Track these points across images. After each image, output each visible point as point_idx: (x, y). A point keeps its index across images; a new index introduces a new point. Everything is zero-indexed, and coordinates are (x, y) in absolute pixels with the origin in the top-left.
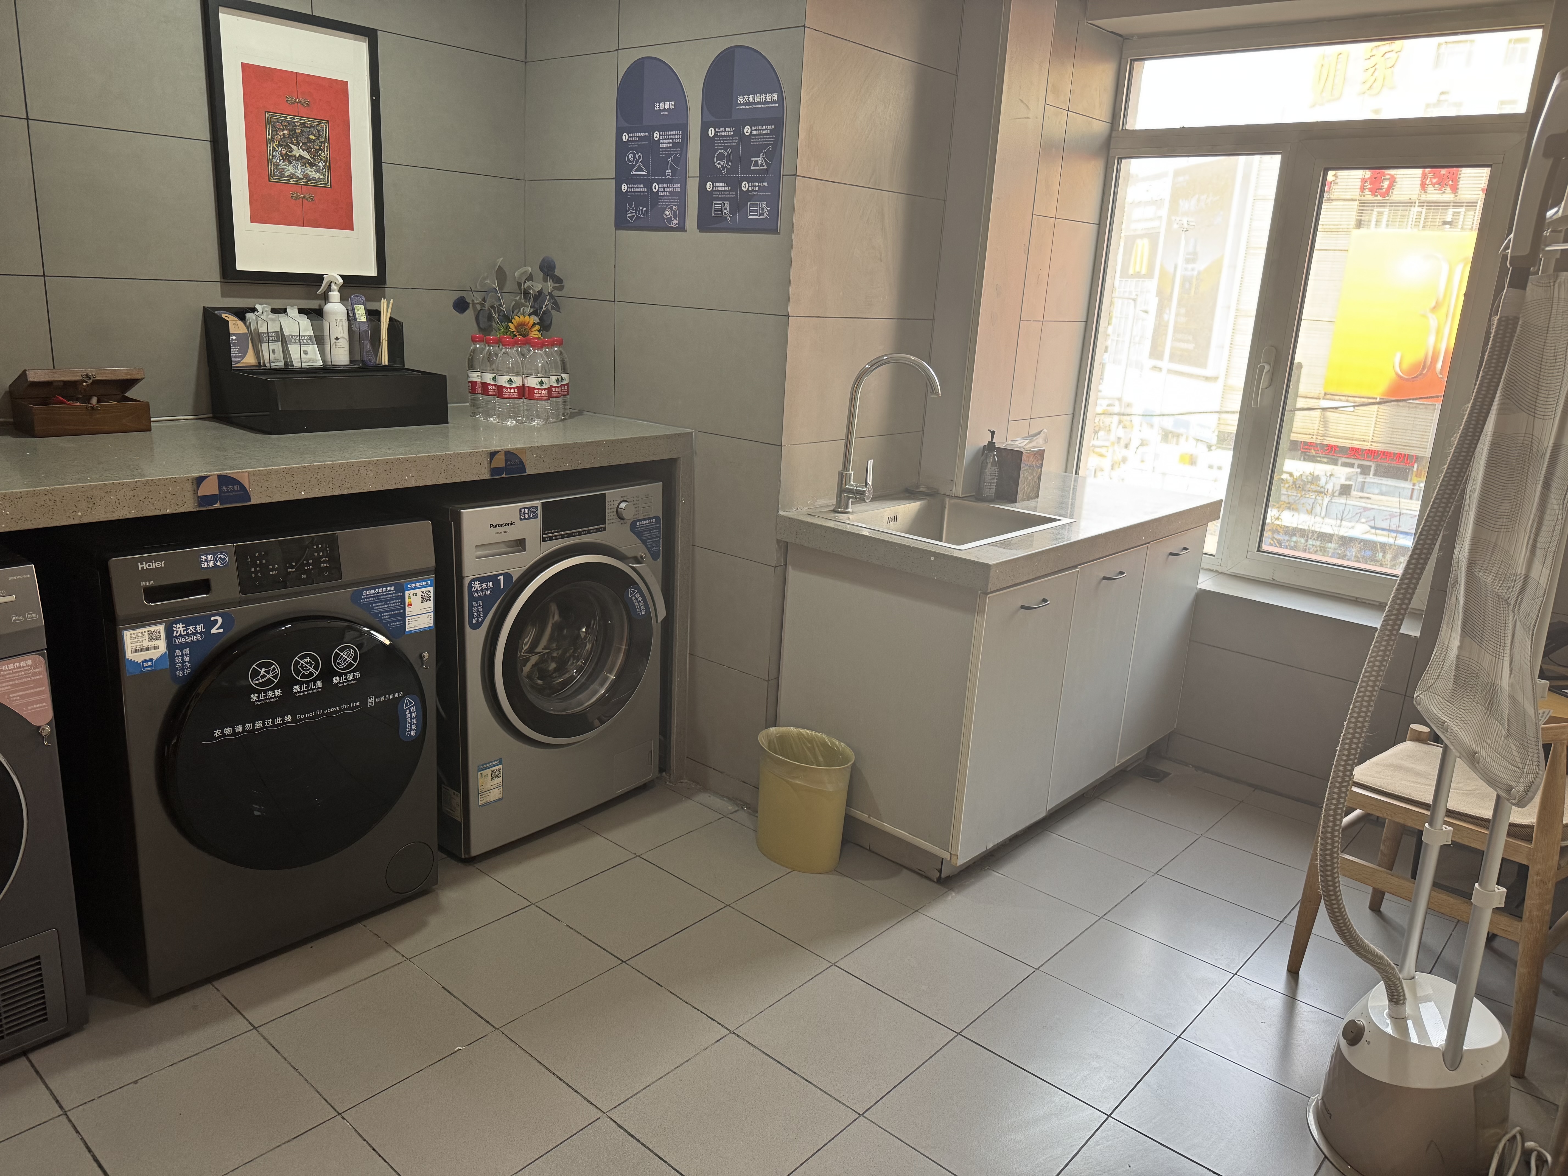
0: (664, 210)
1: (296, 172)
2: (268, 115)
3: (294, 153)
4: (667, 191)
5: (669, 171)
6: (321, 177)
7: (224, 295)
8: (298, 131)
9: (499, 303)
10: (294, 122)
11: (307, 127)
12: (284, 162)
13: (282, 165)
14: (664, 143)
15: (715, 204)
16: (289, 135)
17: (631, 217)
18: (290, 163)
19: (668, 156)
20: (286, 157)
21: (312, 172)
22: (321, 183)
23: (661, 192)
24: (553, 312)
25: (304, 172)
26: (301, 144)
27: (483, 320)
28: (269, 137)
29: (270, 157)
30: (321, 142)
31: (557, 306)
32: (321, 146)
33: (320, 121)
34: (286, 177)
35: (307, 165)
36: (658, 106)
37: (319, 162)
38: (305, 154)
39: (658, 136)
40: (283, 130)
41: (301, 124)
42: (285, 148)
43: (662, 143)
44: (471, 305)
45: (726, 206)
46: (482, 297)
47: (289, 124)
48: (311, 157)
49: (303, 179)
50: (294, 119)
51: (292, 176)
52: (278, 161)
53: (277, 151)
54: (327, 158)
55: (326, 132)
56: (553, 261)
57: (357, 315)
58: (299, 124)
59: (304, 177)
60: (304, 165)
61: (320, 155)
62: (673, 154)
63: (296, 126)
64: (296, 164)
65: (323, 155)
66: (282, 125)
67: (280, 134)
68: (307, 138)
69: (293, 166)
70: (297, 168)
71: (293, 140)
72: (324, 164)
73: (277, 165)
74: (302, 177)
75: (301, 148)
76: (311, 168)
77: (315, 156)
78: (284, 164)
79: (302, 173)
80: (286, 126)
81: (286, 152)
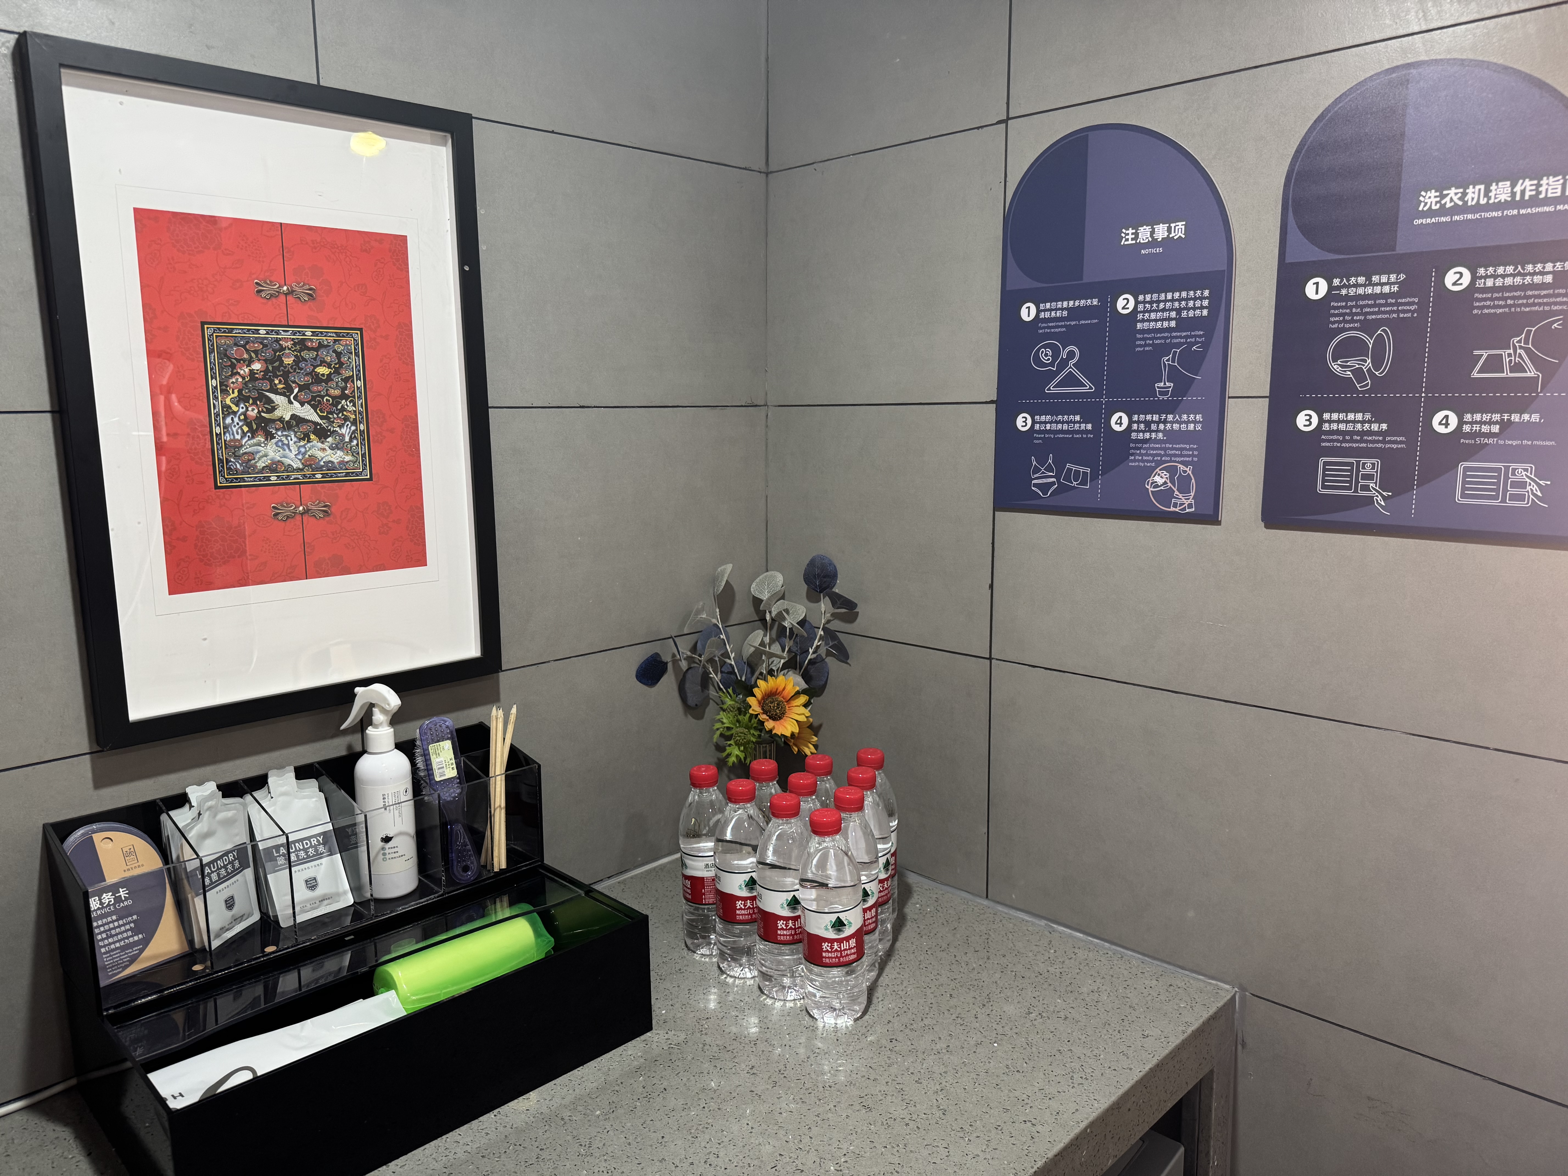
0: (1150, 471)
1: (285, 457)
2: (210, 331)
4: (1157, 431)
5: (1165, 384)
6: (348, 458)
7: (100, 781)
8: (288, 361)
10: (277, 341)
11: (312, 349)
12: (253, 437)
13: (248, 445)
14: (1149, 321)
15: (1326, 463)
16: (266, 371)
17: (1044, 487)
18: (269, 436)
19: (1165, 349)
20: (258, 425)
21: (324, 450)
22: (347, 474)
23: (1138, 431)
24: (832, 663)
25: (305, 453)
26: (296, 391)
27: (692, 688)
28: (213, 383)
29: (217, 429)
30: (346, 380)
31: (842, 654)
32: (345, 388)
33: (342, 331)
34: (261, 471)
35: (312, 437)
36: (1130, 237)
37: (341, 427)
38: (308, 413)
39: (1131, 306)
40: (250, 362)
41: (295, 344)
42: (254, 403)
43: (1143, 321)
44: (670, 666)
45: (1368, 470)
47: (265, 346)
48: (321, 418)
49: (302, 470)
50: (277, 333)
51: (273, 467)
52: (238, 437)
53: (235, 413)
54: (360, 413)
55: (357, 355)
56: (831, 563)
57: (435, 766)
58: (289, 344)
59: (305, 465)
60: (306, 437)
61: (343, 409)
62: (1182, 344)
63: (282, 349)
64: (284, 439)
65: (351, 408)
66: (247, 350)
67: (242, 372)
68: (310, 374)
69: (276, 444)
70: (288, 445)
71: (277, 382)
72: (353, 428)
73: (235, 447)
74: (301, 467)
75: (295, 398)
76: (322, 443)
77: (332, 413)
78: (255, 441)
79: (300, 457)
80: (256, 352)
81: (259, 412)
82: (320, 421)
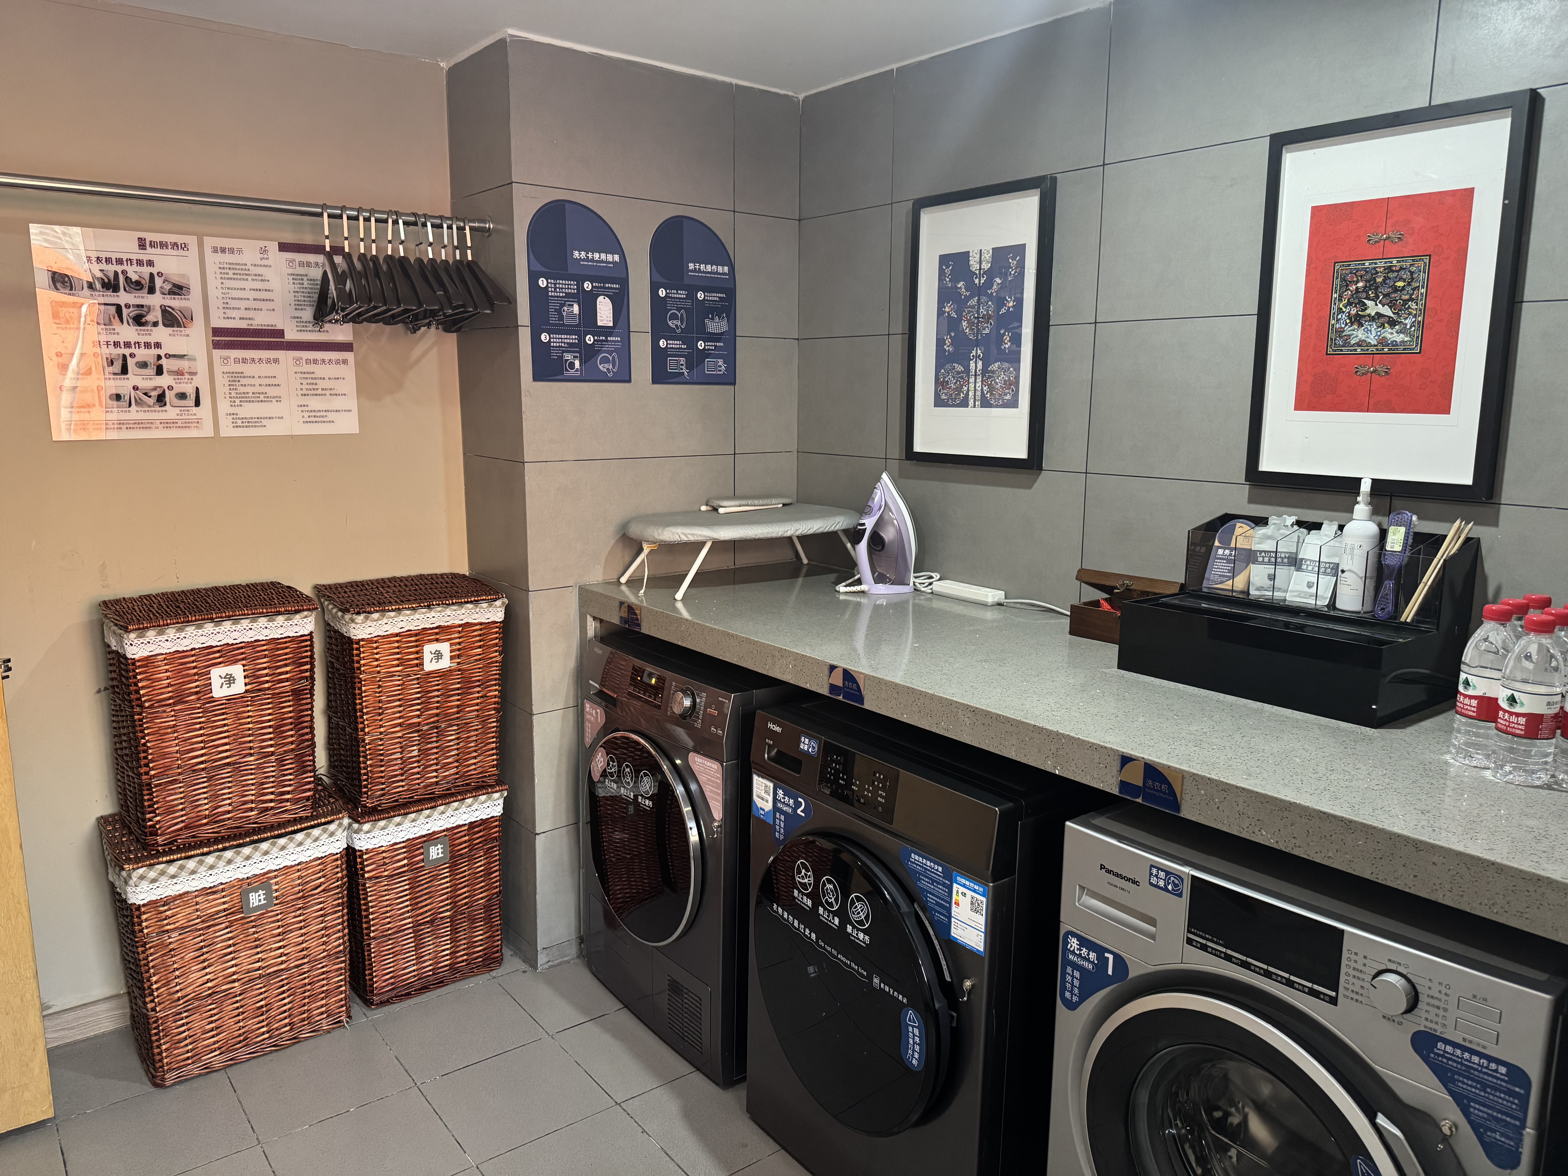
1: (1367, 337)
2: (1338, 267)
3: (1368, 312)
6: (1406, 339)
7: (1252, 500)
8: (1379, 280)
10: (1375, 268)
12: (1351, 326)
13: (1348, 330)
16: (1365, 287)
18: (1361, 325)
20: (1355, 319)
21: (1392, 333)
22: (1404, 349)
25: (1380, 336)
26: (1381, 297)
28: (1335, 296)
29: (1333, 322)
30: (1414, 289)
32: (1413, 294)
33: (1415, 258)
34: (1352, 346)
35: (1386, 325)
37: (1405, 319)
38: (1387, 311)
40: (1357, 282)
41: (1385, 270)
42: (1355, 306)
47: (1367, 272)
48: (1394, 313)
49: (1376, 346)
50: (1376, 263)
51: (1360, 344)
52: (1344, 326)
53: (1344, 312)
54: (1420, 310)
55: (1424, 272)
58: (1382, 270)
59: (1379, 343)
60: (1383, 326)
61: (1409, 308)
63: (1377, 273)
64: (1369, 327)
65: (1414, 306)
66: (1356, 276)
67: (1351, 289)
68: (1392, 286)
69: (1364, 330)
70: (1371, 331)
71: (1370, 293)
72: (1414, 319)
73: (1340, 331)
74: (1376, 343)
75: (1380, 302)
76: (1392, 329)
77: (1401, 310)
78: (1352, 328)
79: (1376, 338)
80: (1361, 276)
81: (1357, 311)
82: (1392, 315)
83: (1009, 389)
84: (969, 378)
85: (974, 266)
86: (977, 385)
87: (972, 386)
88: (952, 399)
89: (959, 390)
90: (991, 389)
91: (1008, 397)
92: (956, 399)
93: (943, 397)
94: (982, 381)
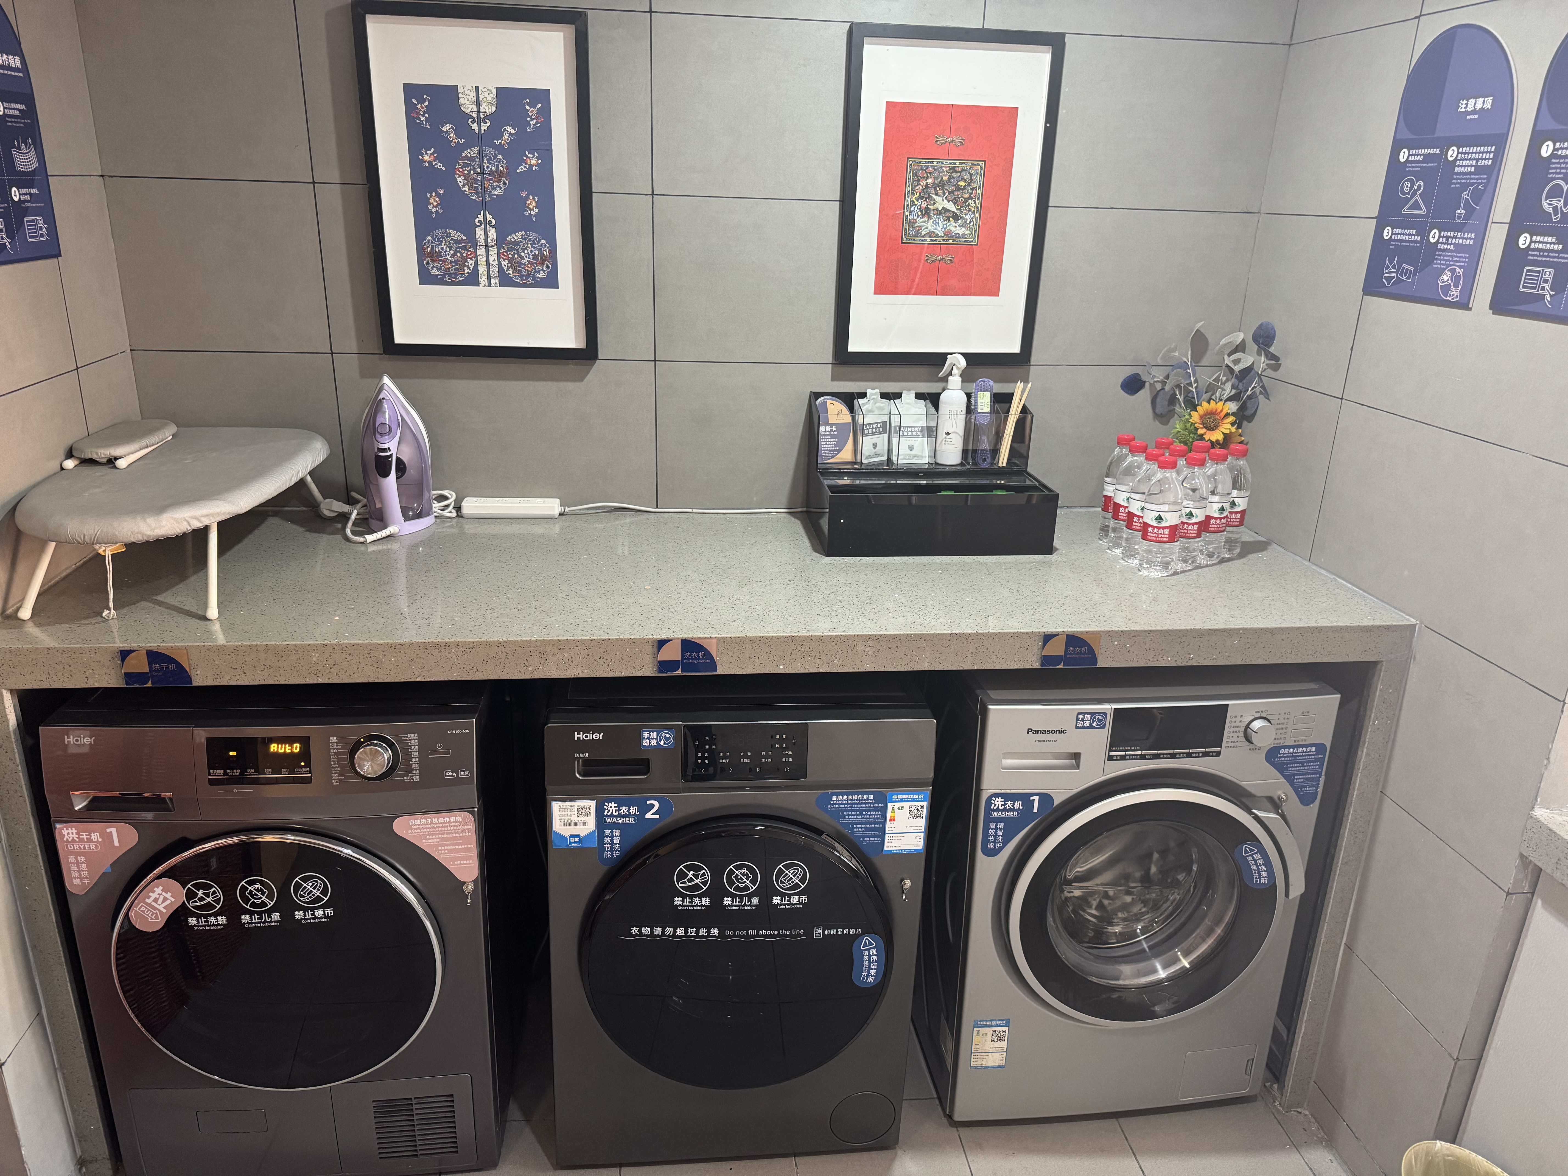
0: (1442, 271)
1: (936, 229)
2: (911, 162)
3: (936, 206)
4: (1451, 244)
5: (1461, 211)
6: (967, 232)
7: (834, 378)
8: (946, 178)
9: (1188, 382)
10: (941, 167)
11: (959, 172)
12: (922, 218)
13: (920, 222)
14: (1462, 166)
15: (1528, 271)
16: (934, 183)
17: (1389, 279)
18: (929, 217)
19: (1465, 187)
20: (926, 212)
21: (956, 227)
22: (965, 241)
23: (1442, 243)
24: (1260, 399)
26: (947, 194)
27: (1162, 402)
28: (908, 189)
29: (906, 213)
30: (972, 189)
31: (1266, 393)
32: (972, 193)
33: (975, 163)
34: (923, 236)
35: (951, 219)
36: (1464, 106)
37: (966, 215)
38: (951, 207)
39: (1455, 155)
40: (927, 178)
41: (950, 169)
42: (926, 200)
43: (1459, 166)
44: (1147, 385)
45: (1546, 276)
46: (1165, 375)
47: (935, 170)
48: (957, 209)
49: (943, 237)
50: (942, 163)
51: (930, 234)
52: (915, 218)
53: (916, 205)
54: (977, 207)
55: (981, 175)
56: (1273, 329)
57: (979, 404)
58: (947, 169)
59: (945, 235)
60: (948, 219)
61: (969, 205)
62: (1474, 184)
63: (943, 171)
64: (937, 220)
65: (973, 205)
66: (926, 172)
67: (922, 184)
68: (955, 185)
69: (933, 222)
70: (938, 223)
71: (938, 189)
72: (972, 216)
73: (913, 222)
74: (943, 235)
75: (946, 198)
76: (956, 223)
77: (963, 207)
78: (923, 220)
79: (943, 230)
80: (930, 173)
81: (927, 205)
82: (956, 211)
83: (543, 265)
84: (476, 250)
85: (467, 104)
86: (491, 259)
87: (482, 260)
88: (450, 275)
89: (461, 263)
90: (515, 265)
91: (542, 275)
92: (456, 274)
93: (435, 272)
94: (498, 254)
